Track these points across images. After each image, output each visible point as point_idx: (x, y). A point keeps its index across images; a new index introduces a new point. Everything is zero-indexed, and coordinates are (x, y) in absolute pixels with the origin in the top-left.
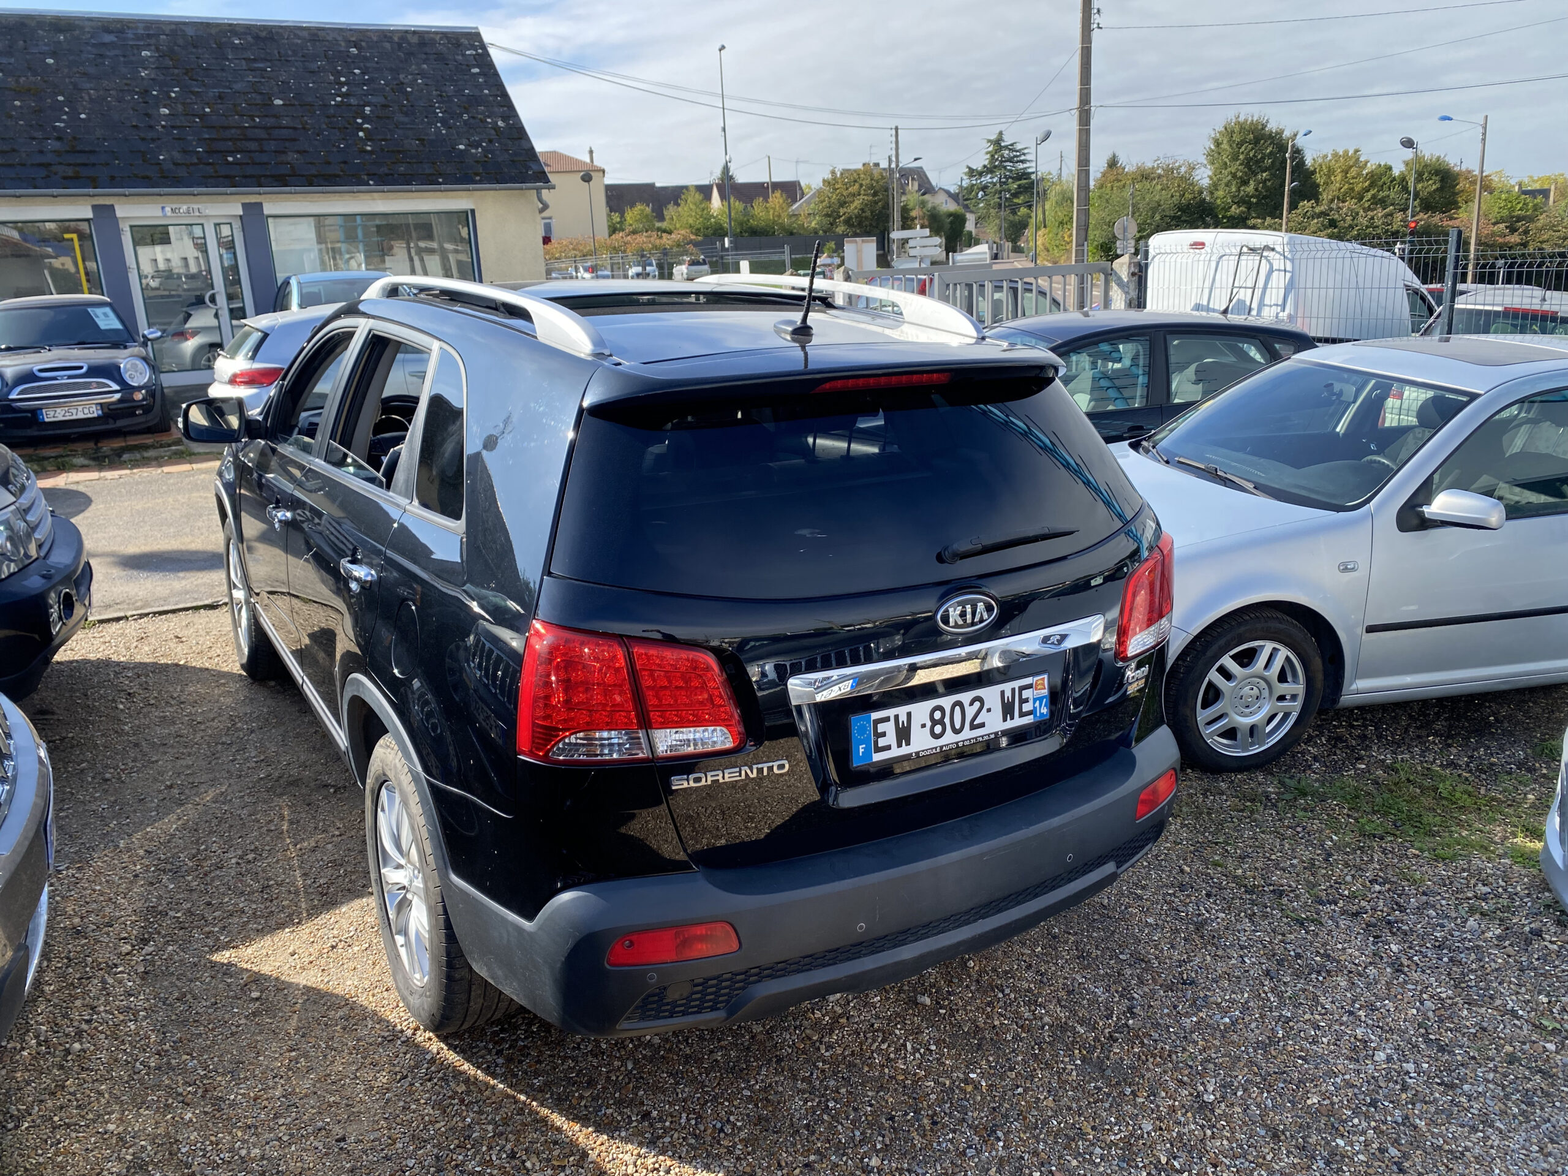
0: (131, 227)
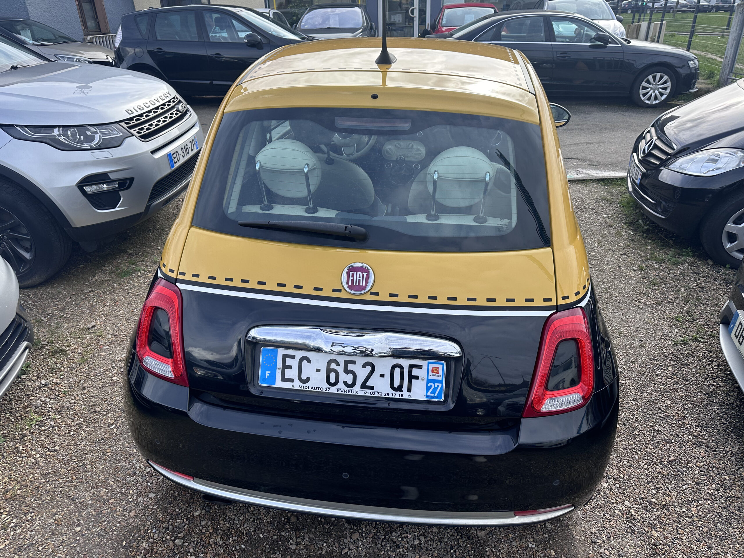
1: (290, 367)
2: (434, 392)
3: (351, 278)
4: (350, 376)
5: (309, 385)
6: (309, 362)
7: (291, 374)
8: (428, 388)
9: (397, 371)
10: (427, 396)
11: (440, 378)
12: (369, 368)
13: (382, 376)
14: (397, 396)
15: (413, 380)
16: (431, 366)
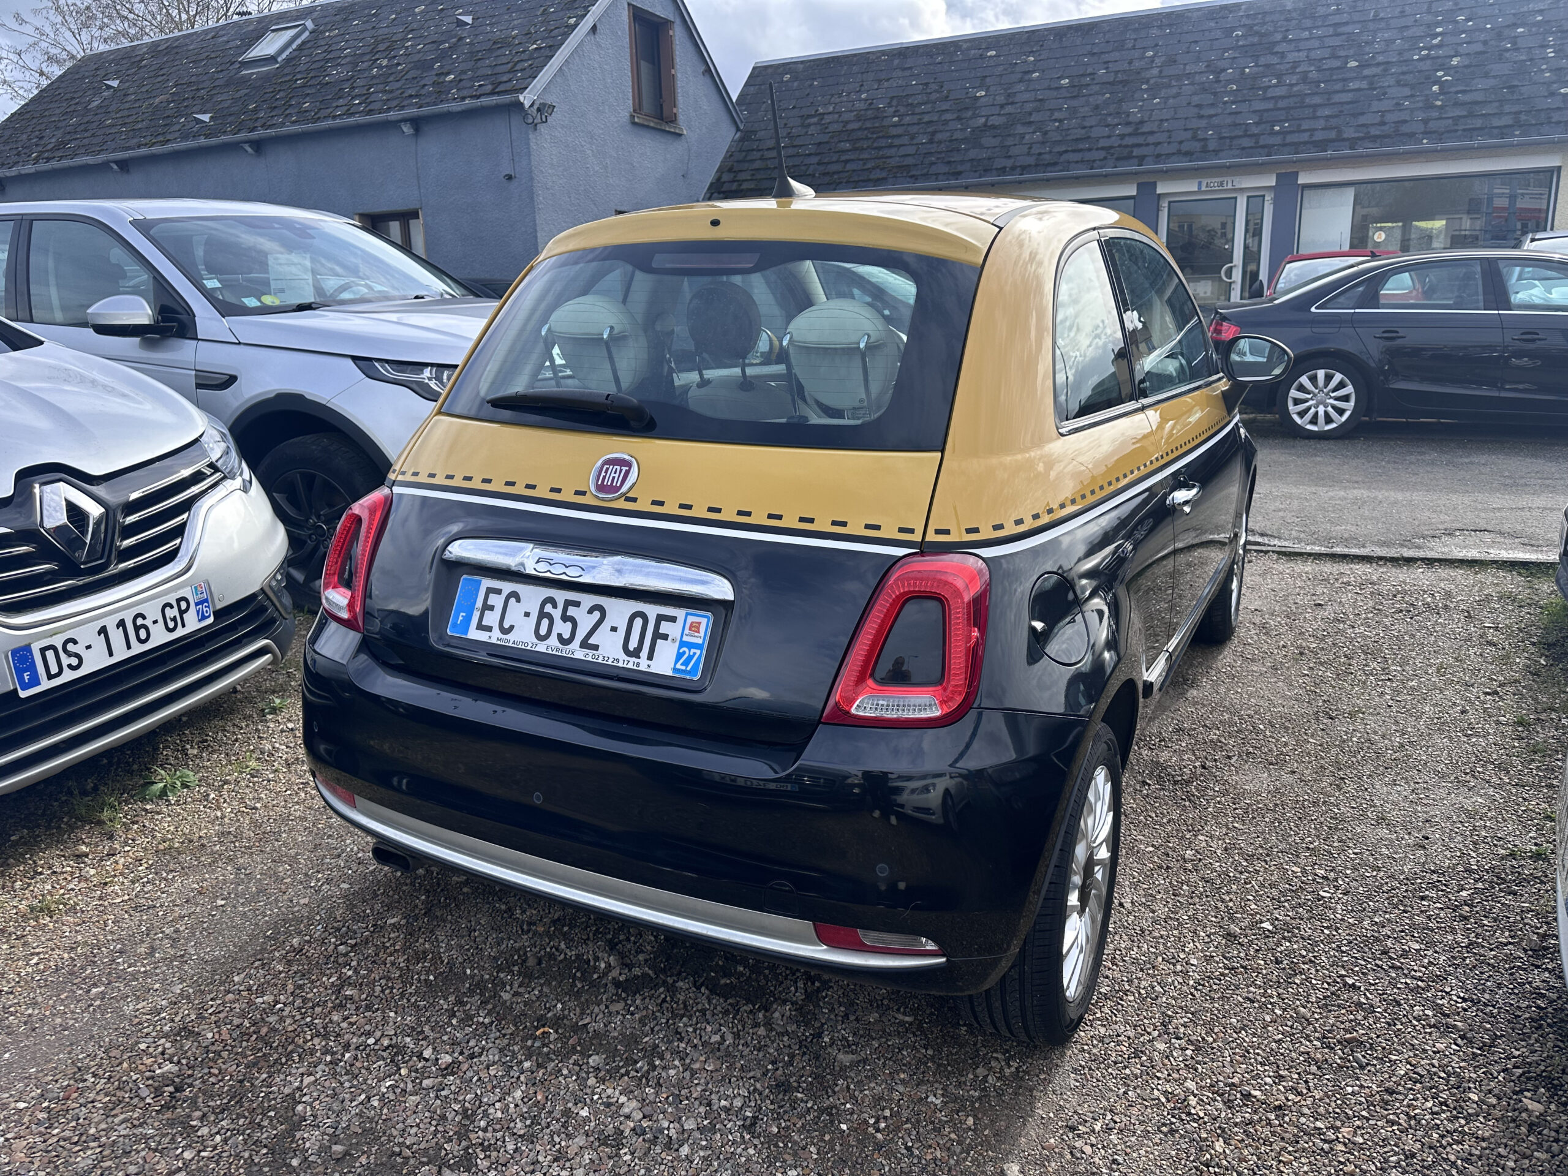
0: (1170, 202)
1: (492, 608)
2: (686, 663)
3: (603, 474)
4: (569, 625)
5: (513, 639)
6: (518, 600)
7: (491, 618)
8: (679, 656)
9: (638, 622)
10: (675, 670)
11: (700, 641)
12: (597, 615)
13: (614, 629)
14: (630, 666)
15: (659, 641)
16: (691, 619)
